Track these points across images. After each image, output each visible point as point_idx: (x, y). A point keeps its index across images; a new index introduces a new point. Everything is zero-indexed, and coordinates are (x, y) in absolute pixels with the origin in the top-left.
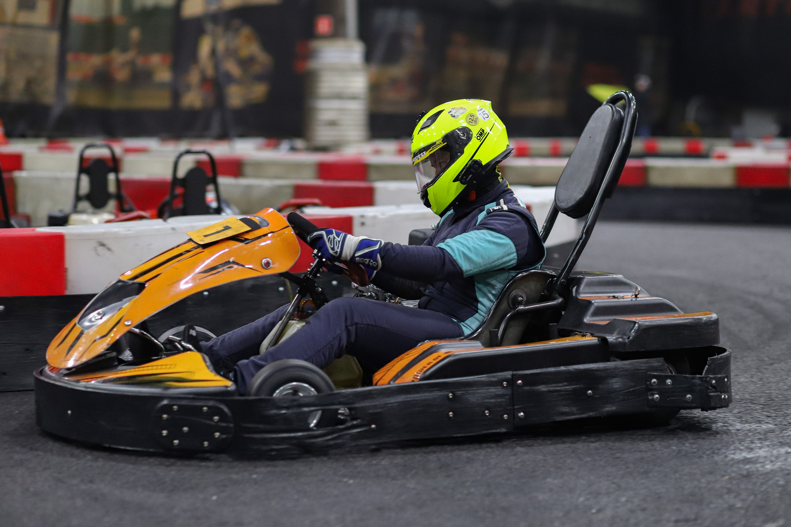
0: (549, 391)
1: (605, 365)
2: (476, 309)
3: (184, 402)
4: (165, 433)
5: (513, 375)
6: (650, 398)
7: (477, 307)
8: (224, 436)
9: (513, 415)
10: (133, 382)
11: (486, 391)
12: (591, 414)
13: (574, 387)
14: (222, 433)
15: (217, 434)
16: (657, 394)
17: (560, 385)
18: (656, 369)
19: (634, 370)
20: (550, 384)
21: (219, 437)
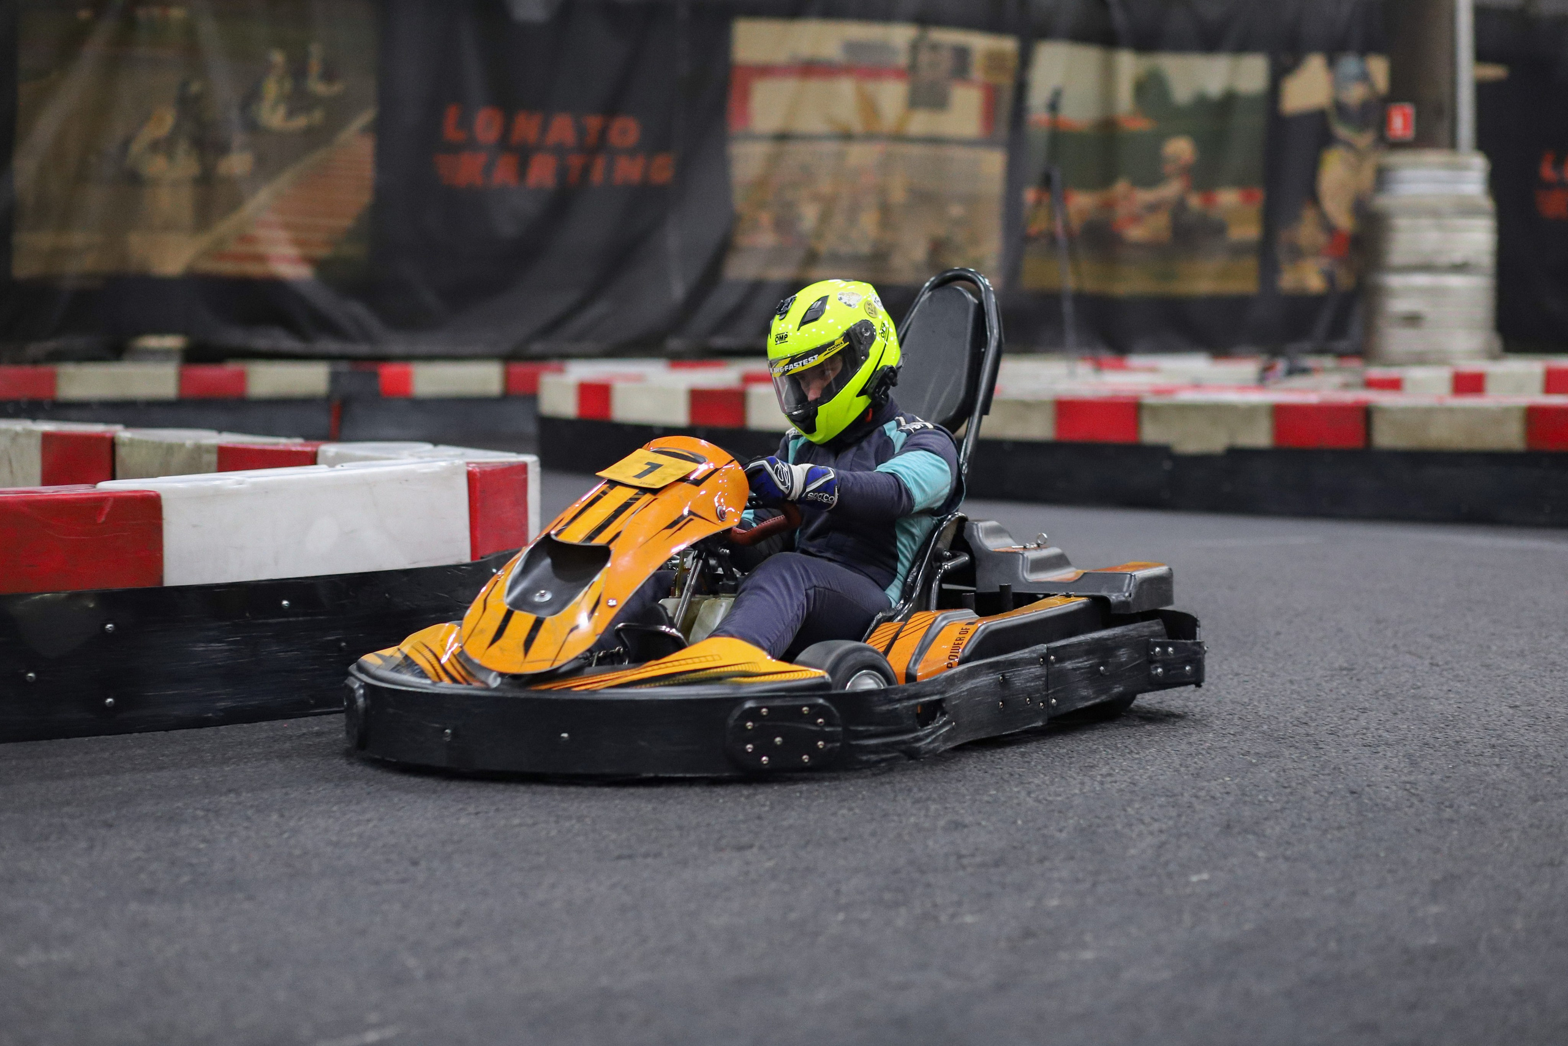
0: (1074, 669)
1: (1114, 632)
2: (894, 572)
3: (777, 703)
4: (749, 747)
5: (1048, 649)
6: (1154, 672)
7: (896, 570)
8: (829, 746)
9: (1047, 702)
10: (671, 682)
11: (1028, 671)
12: (1103, 698)
13: (1091, 662)
14: (826, 741)
15: (820, 744)
16: (1161, 667)
17: (1081, 660)
18: (1154, 635)
19: (1138, 637)
20: (1074, 659)
21: (825, 746)
